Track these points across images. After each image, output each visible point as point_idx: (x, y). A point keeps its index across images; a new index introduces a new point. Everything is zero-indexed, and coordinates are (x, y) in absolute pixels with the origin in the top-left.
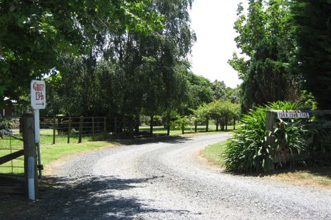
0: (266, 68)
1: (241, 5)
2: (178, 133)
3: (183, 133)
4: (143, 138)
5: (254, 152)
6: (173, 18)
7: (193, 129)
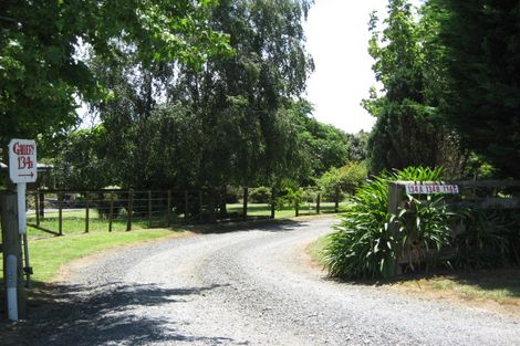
0: (403, 114)
1: (375, 15)
2: (290, 214)
3: (297, 215)
4: (231, 224)
5: (369, 247)
6: (278, 35)
7: (313, 208)
